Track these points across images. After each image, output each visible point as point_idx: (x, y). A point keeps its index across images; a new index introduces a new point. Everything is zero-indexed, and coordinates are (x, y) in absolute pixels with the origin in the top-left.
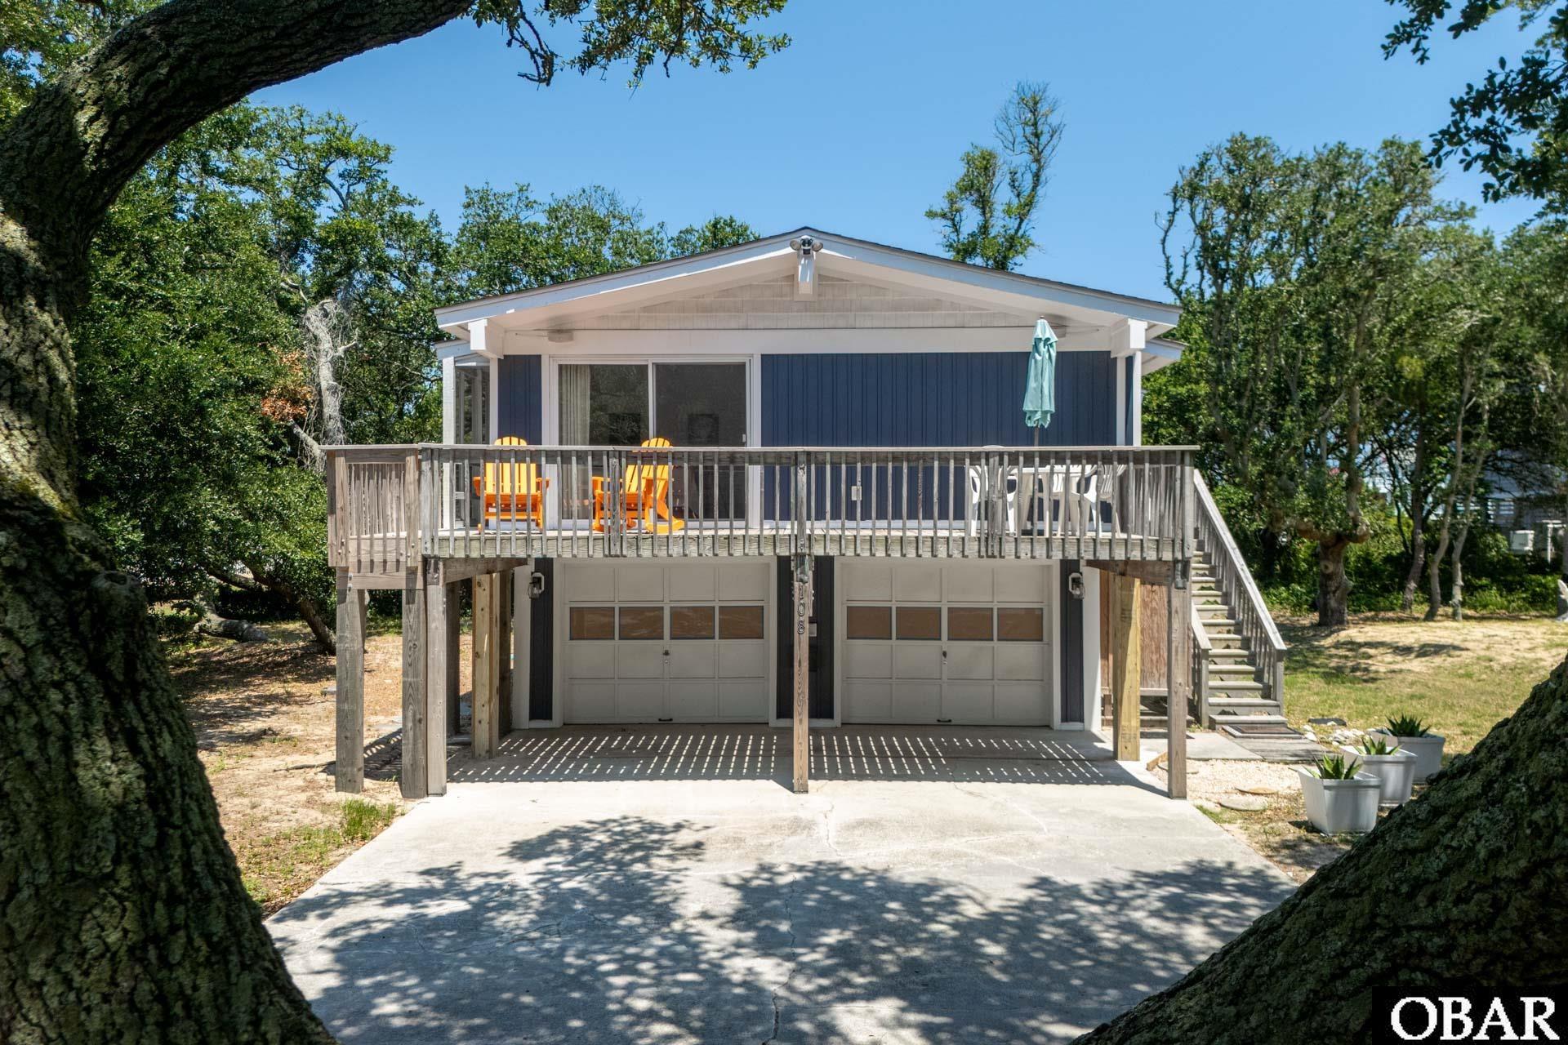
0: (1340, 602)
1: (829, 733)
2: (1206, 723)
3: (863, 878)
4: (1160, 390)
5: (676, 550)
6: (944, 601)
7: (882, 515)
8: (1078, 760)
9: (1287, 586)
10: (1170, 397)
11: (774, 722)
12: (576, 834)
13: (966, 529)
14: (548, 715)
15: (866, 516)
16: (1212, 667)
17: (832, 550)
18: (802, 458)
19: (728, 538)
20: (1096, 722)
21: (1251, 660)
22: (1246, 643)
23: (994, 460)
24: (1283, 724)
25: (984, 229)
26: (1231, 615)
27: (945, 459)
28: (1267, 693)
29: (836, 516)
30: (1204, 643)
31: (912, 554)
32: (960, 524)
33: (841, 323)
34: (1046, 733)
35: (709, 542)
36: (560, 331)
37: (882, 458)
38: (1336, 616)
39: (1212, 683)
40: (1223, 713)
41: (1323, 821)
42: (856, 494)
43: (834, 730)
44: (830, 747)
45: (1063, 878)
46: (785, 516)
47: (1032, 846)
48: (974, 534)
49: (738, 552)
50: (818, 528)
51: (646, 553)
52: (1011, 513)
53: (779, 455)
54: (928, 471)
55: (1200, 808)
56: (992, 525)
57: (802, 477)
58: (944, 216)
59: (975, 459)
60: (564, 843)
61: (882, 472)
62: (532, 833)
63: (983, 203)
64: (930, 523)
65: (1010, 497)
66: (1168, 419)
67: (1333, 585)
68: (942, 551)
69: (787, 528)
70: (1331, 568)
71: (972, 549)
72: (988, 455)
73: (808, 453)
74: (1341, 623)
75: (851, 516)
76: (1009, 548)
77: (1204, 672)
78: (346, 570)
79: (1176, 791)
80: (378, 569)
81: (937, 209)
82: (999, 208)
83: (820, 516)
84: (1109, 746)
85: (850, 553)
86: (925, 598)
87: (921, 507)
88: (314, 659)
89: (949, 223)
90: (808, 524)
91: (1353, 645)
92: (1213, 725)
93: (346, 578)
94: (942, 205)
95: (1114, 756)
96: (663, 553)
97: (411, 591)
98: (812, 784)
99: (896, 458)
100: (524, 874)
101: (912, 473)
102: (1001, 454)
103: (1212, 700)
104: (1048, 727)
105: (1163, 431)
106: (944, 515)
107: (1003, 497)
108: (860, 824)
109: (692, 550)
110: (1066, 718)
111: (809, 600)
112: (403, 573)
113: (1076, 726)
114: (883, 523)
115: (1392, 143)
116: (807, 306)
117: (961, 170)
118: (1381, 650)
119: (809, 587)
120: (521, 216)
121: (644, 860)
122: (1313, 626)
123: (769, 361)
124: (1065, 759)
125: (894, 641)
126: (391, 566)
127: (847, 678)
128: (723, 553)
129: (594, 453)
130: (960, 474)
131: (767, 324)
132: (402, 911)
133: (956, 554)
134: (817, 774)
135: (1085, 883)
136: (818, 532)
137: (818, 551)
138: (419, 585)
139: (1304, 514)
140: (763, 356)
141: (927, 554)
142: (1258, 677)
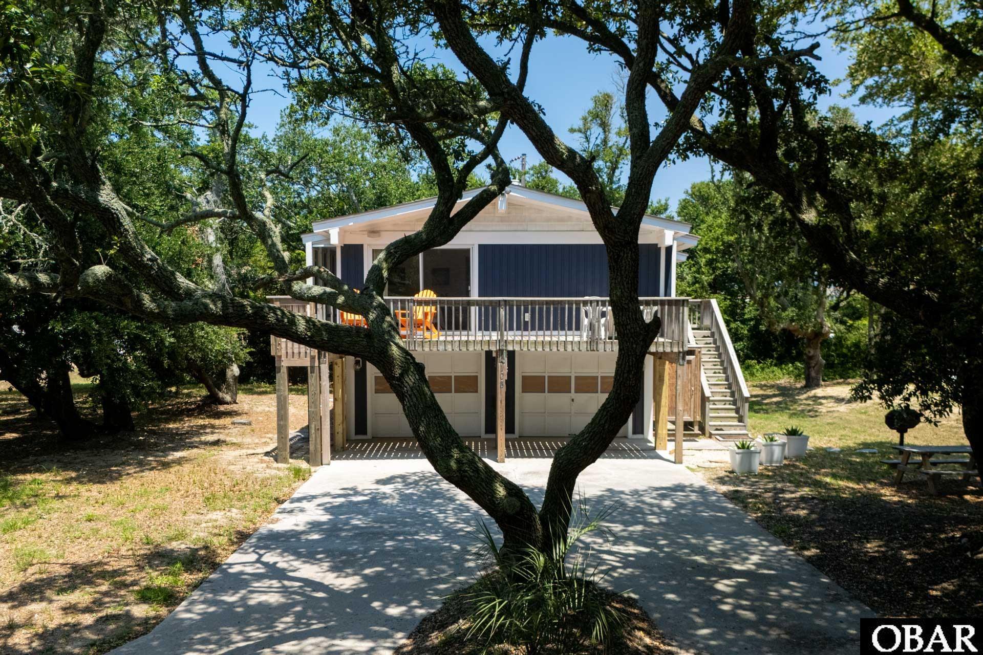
0: (817, 373)
1: (513, 441)
2: (707, 435)
3: (533, 489)
4: (718, 238)
5: (441, 348)
6: (573, 371)
7: (540, 329)
8: (637, 450)
9: (793, 363)
10: (724, 243)
11: (484, 435)
12: (403, 477)
13: (581, 336)
14: (365, 433)
15: (533, 329)
16: (712, 406)
17: (517, 348)
18: (502, 303)
19: (466, 342)
20: (650, 435)
21: (734, 403)
22: (733, 394)
23: (594, 304)
24: (747, 435)
25: (605, 142)
26: (727, 379)
27: (570, 303)
28: (741, 419)
29: (518, 329)
30: (708, 393)
31: (555, 349)
32: (578, 333)
33: (520, 228)
34: (625, 440)
35: (457, 344)
36: (374, 232)
37: (541, 303)
38: (815, 381)
39: (711, 415)
40: (717, 430)
41: (737, 470)
42: (528, 317)
43: (515, 439)
44: (514, 446)
45: (617, 488)
46: (494, 329)
47: (606, 479)
48: (585, 339)
49: (471, 348)
50: (510, 336)
51: (427, 349)
52: (603, 329)
53: (491, 301)
54: (563, 309)
55: (688, 468)
56: (593, 333)
57: (502, 312)
58: (580, 131)
59: (585, 303)
60: (399, 480)
61: (541, 310)
62: (384, 477)
63: (604, 126)
64: (563, 333)
65: (603, 320)
66: (723, 257)
67: (813, 363)
68: (569, 348)
69: (495, 336)
70: (812, 352)
71: (584, 347)
72: (591, 302)
73: (505, 301)
74: (818, 385)
75: (526, 329)
76: (601, 346)
77: (707, 409)
78: (280, 357)
79: (678, 461)
80: (296, 356)
81: (576, 127)
82: (614, 129)
83: (511, 329)
84: (653, 445)
85: (525, 349)
86: (563, 371)
87: (559, 325)
88: (210, 407)
89: (583, 135)
90: (505, 333)
91: (816, 398)
92: (710, 436)
93: (280, 361)
94: (579, 124)
95: (655, 448)
96: (435, 349)
97: (312, 367)
98: (506, 460)
99: (547, 303)
100: (387, 489)
101: (555, 310)
102: (597, 301)
103: (711, 423)
104: (626, 437)
105: (719, 265)
106: (570, 329)
107: (599, 322)
108: (529, 473)
109: (449, 348)
110: (634, 433)
111: (506, 371)
112: (308, 359)
113: (639, 436)
114: (541, 333)
115: (834, 108)
116: (502, 219)
117: (591, 105)
118: (829, 400)
119: (506, 365)
120: (315, 132)
121: (437, 484)
122: (802, 388)
123: (483, 248)
124: (630, 450)
125: (547, 394)
126: (302, 355)
127: (522, 413)
128: (464, 349)
129: (401, 300)
130: (578, 311)
131: (481, 228)
132: (342, 500)
133: (576, 349)
134: (509, 456)
135: (627, 490)
136: (510, 338)
137: (510, 348)
138: (317, 364)
139: (792, 320)
140: (480, 246)
141: (562, 349)
142: (737, 411)
